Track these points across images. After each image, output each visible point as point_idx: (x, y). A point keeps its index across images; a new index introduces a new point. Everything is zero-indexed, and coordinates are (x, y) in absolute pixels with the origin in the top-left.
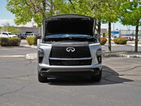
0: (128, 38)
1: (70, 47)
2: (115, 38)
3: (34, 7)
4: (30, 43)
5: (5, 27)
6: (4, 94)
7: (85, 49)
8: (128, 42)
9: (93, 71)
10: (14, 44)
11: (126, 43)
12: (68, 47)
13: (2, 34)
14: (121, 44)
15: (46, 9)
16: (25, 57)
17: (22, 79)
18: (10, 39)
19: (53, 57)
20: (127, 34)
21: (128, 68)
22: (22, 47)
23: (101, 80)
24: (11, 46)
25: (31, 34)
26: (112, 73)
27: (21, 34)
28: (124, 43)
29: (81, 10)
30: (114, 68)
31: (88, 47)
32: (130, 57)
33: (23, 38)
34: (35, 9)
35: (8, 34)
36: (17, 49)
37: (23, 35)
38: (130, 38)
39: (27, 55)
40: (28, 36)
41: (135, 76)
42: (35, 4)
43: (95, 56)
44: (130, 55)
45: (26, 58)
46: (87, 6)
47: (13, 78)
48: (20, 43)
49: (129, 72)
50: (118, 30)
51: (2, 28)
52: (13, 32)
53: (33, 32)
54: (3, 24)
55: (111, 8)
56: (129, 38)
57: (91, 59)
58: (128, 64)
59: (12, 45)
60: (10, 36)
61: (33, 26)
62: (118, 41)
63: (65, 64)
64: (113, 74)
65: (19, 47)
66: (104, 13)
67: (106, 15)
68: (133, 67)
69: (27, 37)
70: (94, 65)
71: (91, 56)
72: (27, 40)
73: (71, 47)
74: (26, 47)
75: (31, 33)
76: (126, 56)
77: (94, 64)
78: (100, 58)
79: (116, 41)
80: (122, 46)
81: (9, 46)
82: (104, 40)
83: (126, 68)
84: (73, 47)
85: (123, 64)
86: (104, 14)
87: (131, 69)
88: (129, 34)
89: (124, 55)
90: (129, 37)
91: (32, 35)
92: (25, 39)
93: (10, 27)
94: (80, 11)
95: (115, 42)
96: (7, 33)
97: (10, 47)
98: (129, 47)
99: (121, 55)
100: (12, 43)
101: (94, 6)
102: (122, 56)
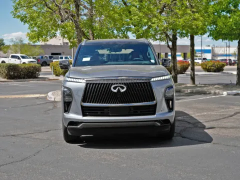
0: (226, 60)
1: (117, 84)
2: (204, 61)
3: (60, 12)
4: (56, 72)
5: (15, 45)
6: (3, 165)
7: (145, 87)
8: (226, 67)
9: (159, 124)
10: (30, 74)
11: (223, 70)
12: (115, 84)
13: (10, 58)
14: (215, 71)
15: (80, 15)
16: (45, 98)
17: (37, 137)
18: (23, 67)
19: (88, 102)
20: (226, 53)
21: (223, 115)
22: (44, 79)
23: (174, 138)
24: (24, 78)
25: (60, 56)
26: (194, 124)
27: (42, 57)
28: (219, 69)
29: (141, 14)
30: (198, 116)
31: (149, 83)
32: (228, 94)
33: (45, 64)
34: (61, 14)
35: (21, 58)
36: (35, 83)
37: (46, 58)
38: (230, 60)
39: (50, 94)
40: (54, 60)
41: (235, 129)
42: (62, 6)
43: (162, 100)
44: (229, 90)
45: (48, 99)
46: (152, 7)
47: (22, 136)
48: (40, 73)
49: (225, 121)
50: (209, 46)
51: (11, 47)
52: (29, 53)
53: (63, 53)
54: (12, 41)
55: (193, 9)
56: (228, 61)
57: (156, 105)
58: (223, 108)
59: (26, 77)
60: (23, 60)
61: (64, 43)
62: (209, 67)
63: (109, 113)
64: (196, 127)
65: (38, 79)
66: (181, 18)
67: (185, 22)
68: (233, 113)
69: (52, 61)
70: (161, 114)
71: (154, 100)
72: (51, 67)
73: (120, 84)
74: (50, 80)
75: (60, 54)
76: (221, 92)
77: (161, 112)
78: (171, 102)
79: (205, 67)
80: (216, 75)
81: (21, 78)
82: (185, 64)
83: (220, 115)
84: (122, 84)
85: (215, 108)
86: (181, 20)
87: (228, 117)
88: (228, 53)
89: (217, 91)
90: (228, 58)
91: (62, 58)
92: (49, 65)
93: (24, 45)
94: (139, 17)
95: (204, 69)
96: (19, 55)
97: (22, 80)
98: (228, 76)
99: (212, 92)
100: (26, 73)
101: (164, 7)
102: (215, 94)
